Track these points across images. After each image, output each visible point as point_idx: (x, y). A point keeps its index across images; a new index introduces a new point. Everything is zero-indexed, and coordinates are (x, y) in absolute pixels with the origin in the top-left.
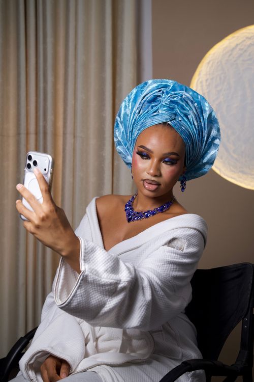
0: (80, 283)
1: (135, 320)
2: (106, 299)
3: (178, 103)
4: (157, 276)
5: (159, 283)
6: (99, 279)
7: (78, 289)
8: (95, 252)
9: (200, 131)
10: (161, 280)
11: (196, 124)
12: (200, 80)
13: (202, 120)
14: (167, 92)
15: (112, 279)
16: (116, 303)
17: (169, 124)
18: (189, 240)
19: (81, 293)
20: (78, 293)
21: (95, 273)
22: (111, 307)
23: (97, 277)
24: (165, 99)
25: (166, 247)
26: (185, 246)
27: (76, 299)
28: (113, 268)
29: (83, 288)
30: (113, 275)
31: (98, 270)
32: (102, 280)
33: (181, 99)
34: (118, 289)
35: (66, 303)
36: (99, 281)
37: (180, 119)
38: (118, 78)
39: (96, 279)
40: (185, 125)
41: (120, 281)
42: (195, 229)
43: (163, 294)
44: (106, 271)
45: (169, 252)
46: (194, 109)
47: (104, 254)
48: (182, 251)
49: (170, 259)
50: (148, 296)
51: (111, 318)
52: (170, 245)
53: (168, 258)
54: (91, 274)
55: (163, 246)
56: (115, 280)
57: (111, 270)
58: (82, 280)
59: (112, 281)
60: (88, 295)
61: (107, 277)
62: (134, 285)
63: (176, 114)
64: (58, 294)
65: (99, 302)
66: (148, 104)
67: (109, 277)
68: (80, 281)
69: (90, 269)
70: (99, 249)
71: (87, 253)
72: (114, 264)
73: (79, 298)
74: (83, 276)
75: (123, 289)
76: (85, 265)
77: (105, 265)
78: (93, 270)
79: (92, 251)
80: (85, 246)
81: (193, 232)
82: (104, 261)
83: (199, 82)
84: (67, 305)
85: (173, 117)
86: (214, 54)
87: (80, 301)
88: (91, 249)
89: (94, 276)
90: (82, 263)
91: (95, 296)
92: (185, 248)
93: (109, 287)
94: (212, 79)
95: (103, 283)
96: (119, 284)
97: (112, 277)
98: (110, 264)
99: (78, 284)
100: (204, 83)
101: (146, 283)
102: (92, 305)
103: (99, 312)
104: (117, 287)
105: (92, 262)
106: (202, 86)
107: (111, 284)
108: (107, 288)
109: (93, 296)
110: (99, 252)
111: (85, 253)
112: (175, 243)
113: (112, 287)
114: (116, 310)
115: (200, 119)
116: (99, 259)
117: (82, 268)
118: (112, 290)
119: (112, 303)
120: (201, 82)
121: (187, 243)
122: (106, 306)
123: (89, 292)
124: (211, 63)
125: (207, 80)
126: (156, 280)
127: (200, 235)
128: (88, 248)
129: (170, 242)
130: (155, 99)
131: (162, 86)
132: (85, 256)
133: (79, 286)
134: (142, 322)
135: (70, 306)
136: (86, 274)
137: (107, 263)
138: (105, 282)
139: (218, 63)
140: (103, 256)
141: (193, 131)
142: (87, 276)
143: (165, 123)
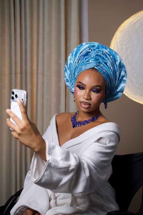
0: (47, 168)
1: (80, 188)
2: (62, 177)
3: (101, 56)
4: (92, 161)
5: (94, 165)
6: (58, 165)
7: (45, 171)
8: (55, 148)
9: (115, 72)
10: (94, 164)
11: (112, 68)
12: (116, 41)
13: (115, 66)
14: (94, 49)
15: (65, 165)
16: (69, 179)
17: (95, 69)
18: (110, 139)
19: (47, 174)
20: (45, 174)
21: (55, 161)
22: (65, 181)
23: (56, 164)
24: (93, 54)
25: (96, 143)
26: (108, 142)
27: (44, 177)
28: (66, 158)
29: (48, 171)
30: (66, 162)
31: (57, 159)
32: (60, 165)
33: (102, 54)
34: (69, 170)
35: (38, 180)
36: (58, 166)
37: (102, 65)
38: (68, 41)
39: (56, 165)
40: (105, 69)
41: (70, 165)
42: (113, 132)
43: (96, 172)
44: (62, 159)
45: (98, 146)
46: (110, 60)
47: (61, 150)
48: (106, 145)
49: (99, 150)
50: (87, 174)
51: (66, 188)
52: (99, 142)
53: (98, 150)
54: (53, 162)
55: (95, 142)
56: (68, 165)
57: (65, 159)
58: (48, 166)
59: (66, 166)
60: (51, 175)
61: (63, 164)
62: (79, 167)
63: (99, 63)
64: (33, 174)
65: (58, 178)
66: (83, 57)
67: (64, 163)
68: (46, 167)
69: (52, 159)
70: (57, 146)
71: (50, 149)
72: (66, 156)
73: (46, 177)
74: (48, 163)
75: (72, 170)
76: (49, 157)
77: (61, 156)
78: (54, 159)
79: (53, 148)
80: (49, 145)
81: (112, 133)
82: (60, 154)
83: (116, 43)
84: (39, 181)
85: (98, 64)
86: (124, 26)
87: (47, 179)
88: (52, 147)
89: (55, 163)
90: (47, 155)
91: (55, 175)
92: (108, 143)
93: (64, 169)
94: (123, 41)
95: (60, 167)
96: (70, 167)
97: (65, 163)
98: (64, 155)
99: (45, 168)
100: (119, 43)
101: (86, 166)
102: (54, 180)
103: (58, 185)
104: (69, 169)
105: (53, 155)
106: (117, 45)
107: (65, 168)
108: (63, 170)
109: (54, 175)
110: (57, 149)
111: (49, 149)
112: (101, 141)
113: (66, 169)
114: (69, 183)
115: (114, 65)
116: (57, 153)
117: (48, 159)
118: (66, 171)
119: (66, 179)
120: (117, 43)
121: (108, 140)
122: (62, 181)
123: (52, 173)
124: (123, 31)
125: (120, 42)
126: (91, 164)
127: (116, 135)
128: (50, 147)
129: (98, 140)
130: (87, 54)
131: (91, 46)
132: (49, 151)
133: (46, 170)
134: (84, 189)
135: (41, 181)
136: (50, 162)
137: (62, 155)
138: (62, 166)
139: (127, 31)
140: (59, 151)
141: (110, 72)
142: (50, 163)
143: (93, 68)
